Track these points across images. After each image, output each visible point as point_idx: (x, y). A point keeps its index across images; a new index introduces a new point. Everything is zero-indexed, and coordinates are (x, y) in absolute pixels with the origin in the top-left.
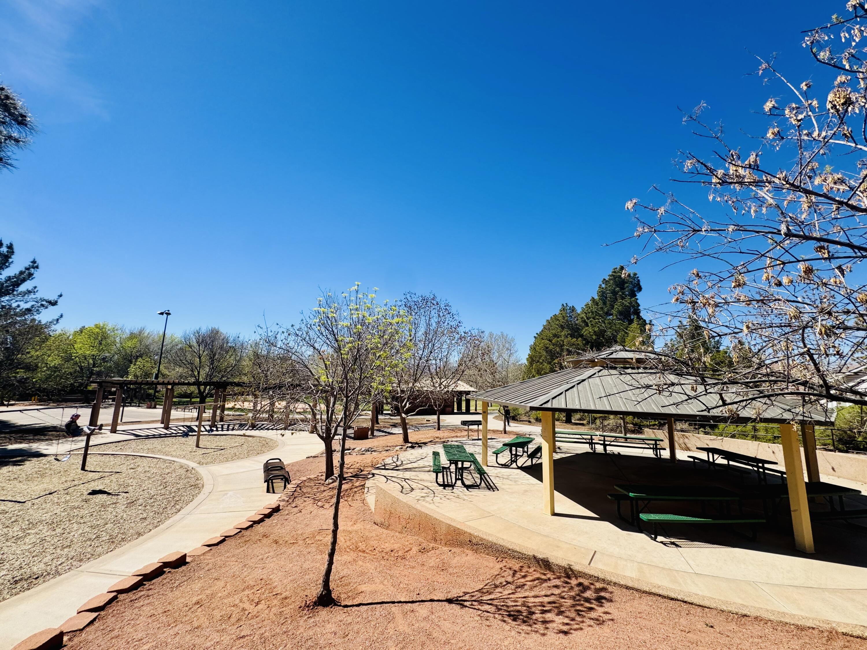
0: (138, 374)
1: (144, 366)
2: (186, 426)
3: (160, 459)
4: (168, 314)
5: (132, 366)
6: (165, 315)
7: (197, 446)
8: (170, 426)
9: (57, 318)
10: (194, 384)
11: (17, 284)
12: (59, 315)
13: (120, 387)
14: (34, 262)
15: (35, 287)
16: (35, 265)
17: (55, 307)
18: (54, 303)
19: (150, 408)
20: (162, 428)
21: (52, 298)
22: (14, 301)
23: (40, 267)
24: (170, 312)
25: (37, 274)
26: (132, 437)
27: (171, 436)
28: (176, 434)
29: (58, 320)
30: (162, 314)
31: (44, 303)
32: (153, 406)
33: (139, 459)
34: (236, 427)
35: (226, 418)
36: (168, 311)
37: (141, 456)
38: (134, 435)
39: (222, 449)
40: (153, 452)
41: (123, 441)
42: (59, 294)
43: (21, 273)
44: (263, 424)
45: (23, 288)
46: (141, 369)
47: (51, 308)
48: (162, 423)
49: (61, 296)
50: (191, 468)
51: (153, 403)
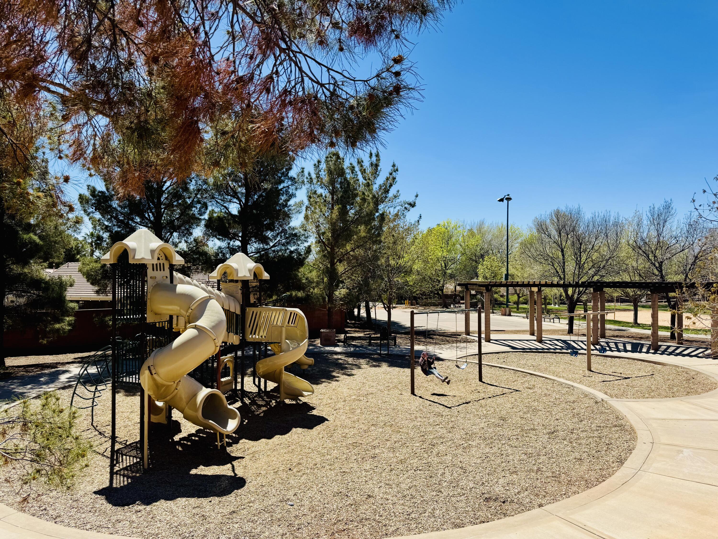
0: (488, 275)
1: (491, 266)
2: (560, 340)
3: (554, 380)
4: (509, 199)
5: (480, 266)
6: (505, 201)
7: (589, 369)
8: (543, 339)
9: (418, 219)
10: (558, 285)
11: (387, 191)
12: (419, 216)
13: (486, 290)
14: (394, 166)
15: (398, 191)
16: (396, 168)
17: (414, 208)
18: (413, 205)
19: (505, 315)
20: (535, 340)
21: (411, 199)
22: (387, 207)
23: (399, 170)
24: (511, 196)
25: (398, 176)
26: (508, 349)
27: (548, 351)
28: (554, 349)
29: (418, 221)
30: (502, 200)
31: (407, 206)
32: (508, 313)
33: (529, 376)
34: (629, 347)
35: (608, 333)
36: (508, 195)
37: (531, 374)
38: (509, 346)
39: (626, 378)
40: (539, 370)
41: (503, 352)
42: (416, 194)
43: (387, 179)
44: (669, 347)
45: (391, 194)
46: (489, 269)
47: (412, 209)
48: (532, 334)
49: (417, 196)
50: (600, 400)
51: (508, 310)
